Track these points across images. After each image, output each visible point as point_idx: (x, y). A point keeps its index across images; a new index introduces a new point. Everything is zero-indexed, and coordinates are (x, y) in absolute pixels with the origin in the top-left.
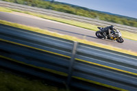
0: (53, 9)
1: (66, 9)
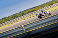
0: (25, 14)
1: (30, 11)
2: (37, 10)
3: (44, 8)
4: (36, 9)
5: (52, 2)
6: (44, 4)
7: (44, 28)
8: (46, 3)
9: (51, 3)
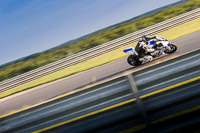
2: (44, 64)
3: (68, 58)
4: (39, 63)
5: (93, 38)
6: (66, 46)
7: (65, 128)
8: (75, 42)
9: (90, 40)
